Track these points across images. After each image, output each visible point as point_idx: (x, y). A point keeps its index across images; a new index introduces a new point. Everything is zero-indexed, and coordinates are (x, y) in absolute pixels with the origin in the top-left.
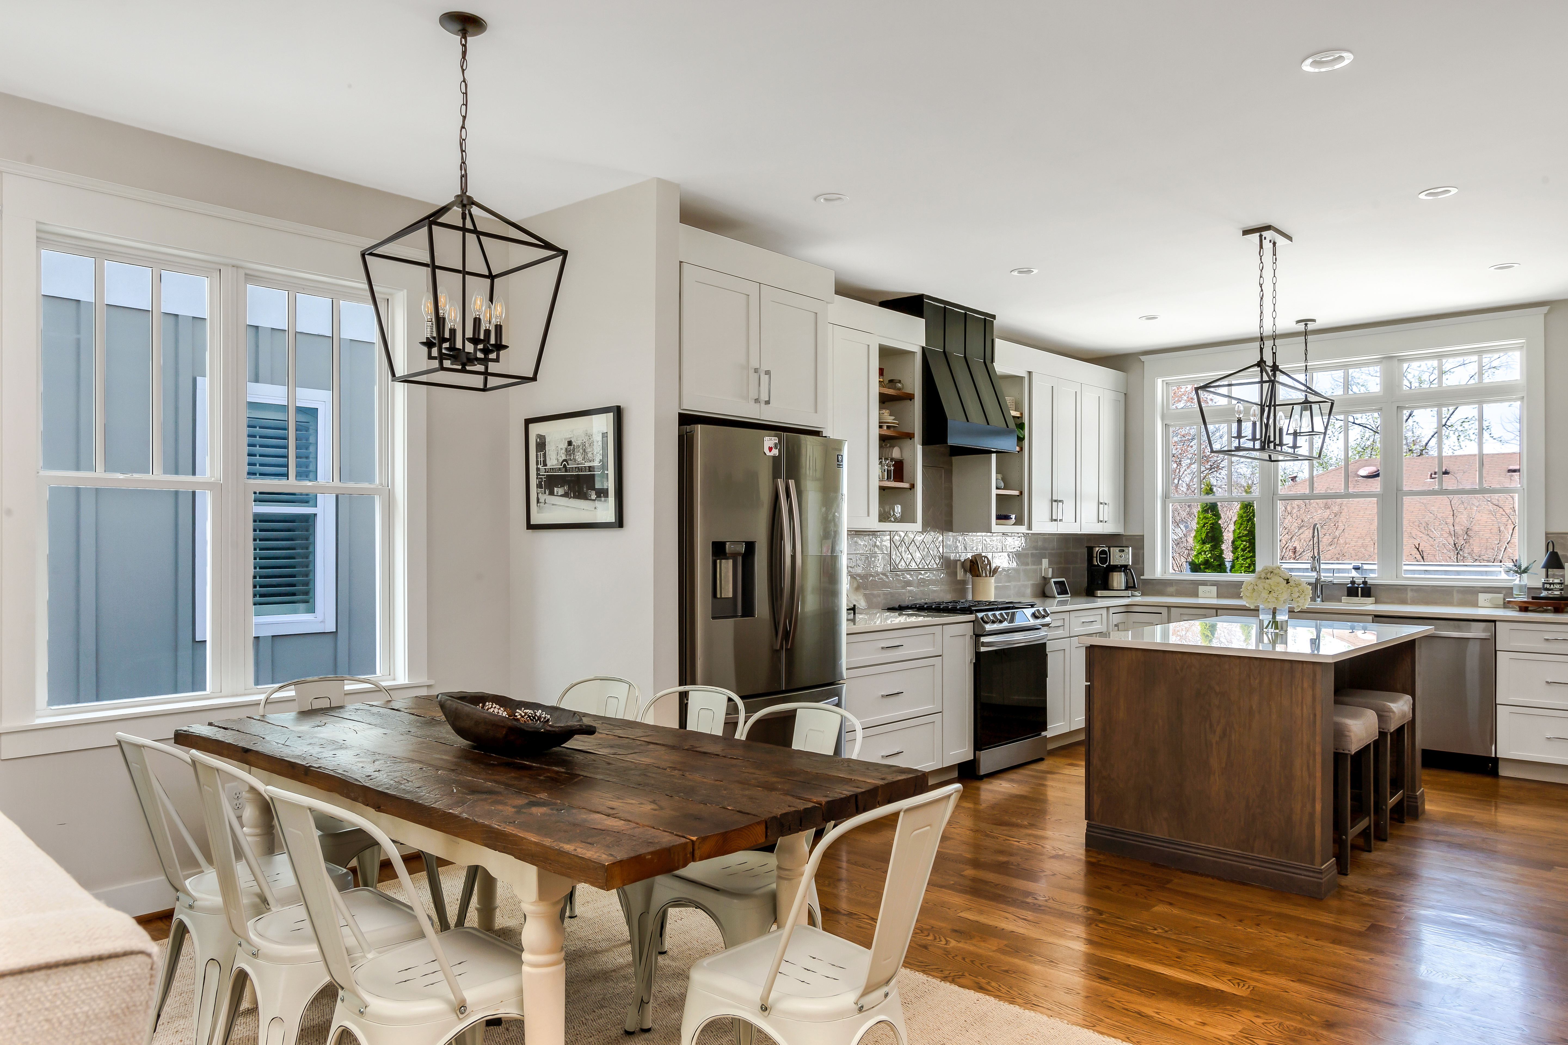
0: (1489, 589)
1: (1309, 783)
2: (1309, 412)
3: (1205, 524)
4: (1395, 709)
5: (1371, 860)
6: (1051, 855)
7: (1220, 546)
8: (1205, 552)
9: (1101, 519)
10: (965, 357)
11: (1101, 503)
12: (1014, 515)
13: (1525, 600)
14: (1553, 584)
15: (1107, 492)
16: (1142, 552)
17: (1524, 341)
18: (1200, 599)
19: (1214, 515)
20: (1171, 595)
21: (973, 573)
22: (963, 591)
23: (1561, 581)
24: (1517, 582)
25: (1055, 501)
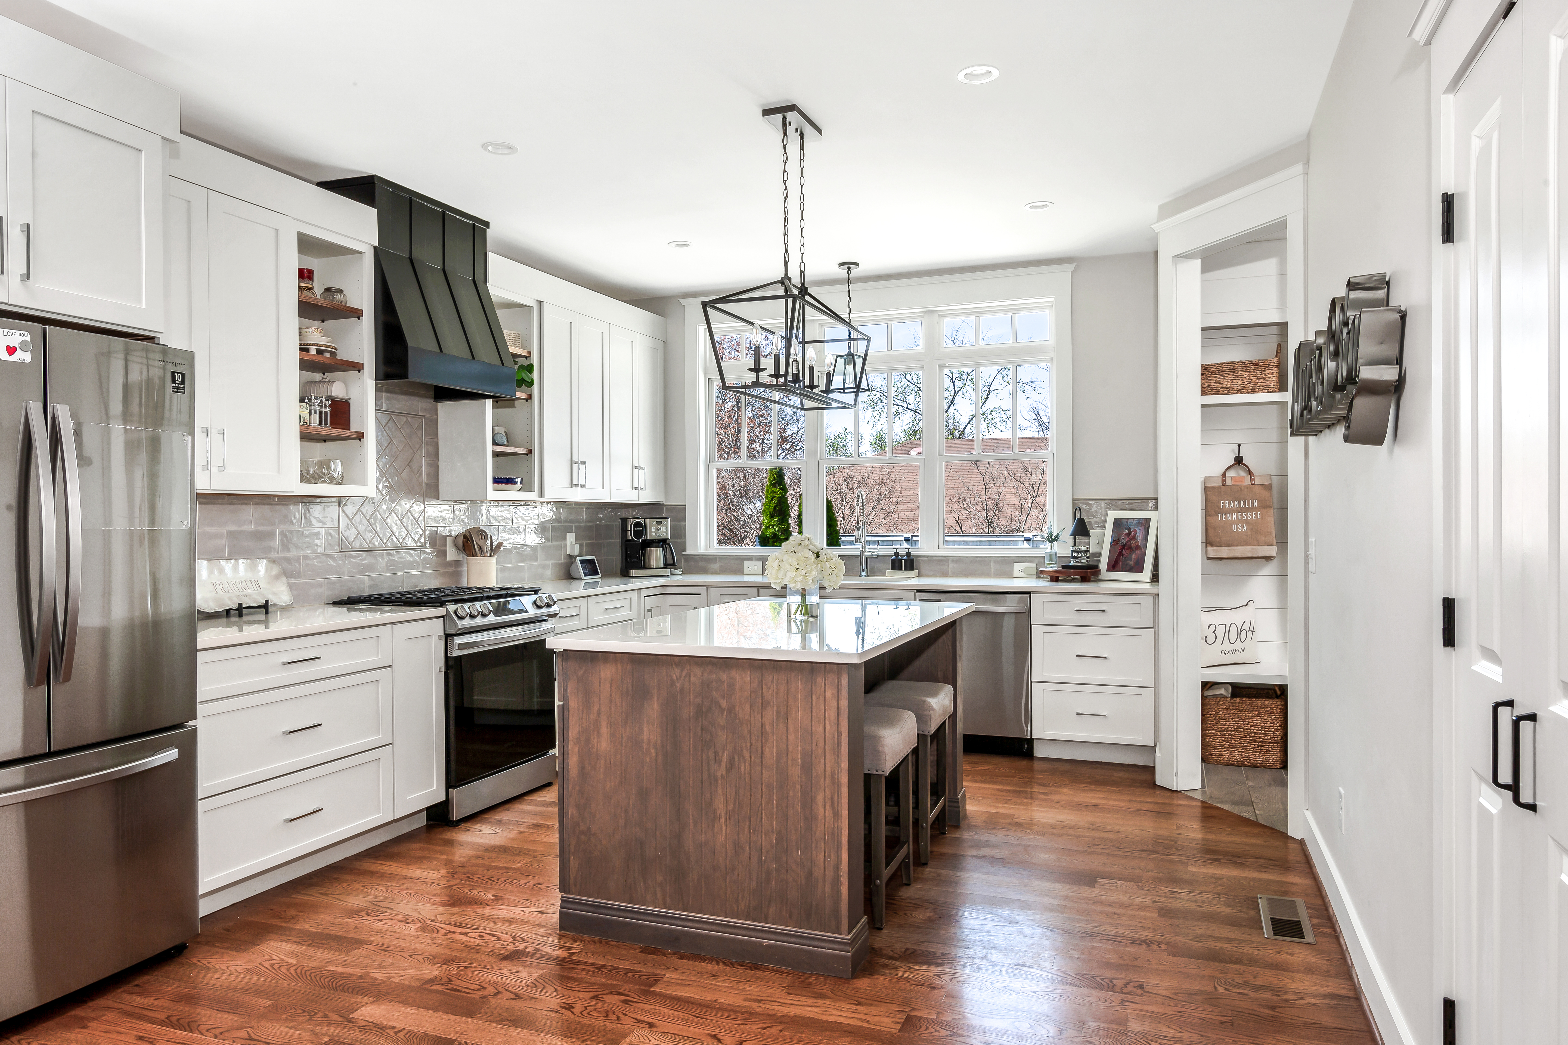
0: (1023, 559)
1: (834, 825)
2: (852, 366)
3: (773, 498)
4: (935, 706)
5: (910, 899)
6: (506, 953)
7: (787, 520)
8: (773, 526)
9: (636, 485)
10: (444, 270)
11: (636, 467)
12: (520, 479)
13: (1056, 569)
14: (1081, 552)
15: (644, 454)
16: (683, 524)
17: (1053, 299)
18: (745, 576)
19: (781, 489)
20: (715, 573)
21: (468, 552)
22: (457, 575)
23: (1087, 548)
24: (1049, 551)
25: (576, 462)
